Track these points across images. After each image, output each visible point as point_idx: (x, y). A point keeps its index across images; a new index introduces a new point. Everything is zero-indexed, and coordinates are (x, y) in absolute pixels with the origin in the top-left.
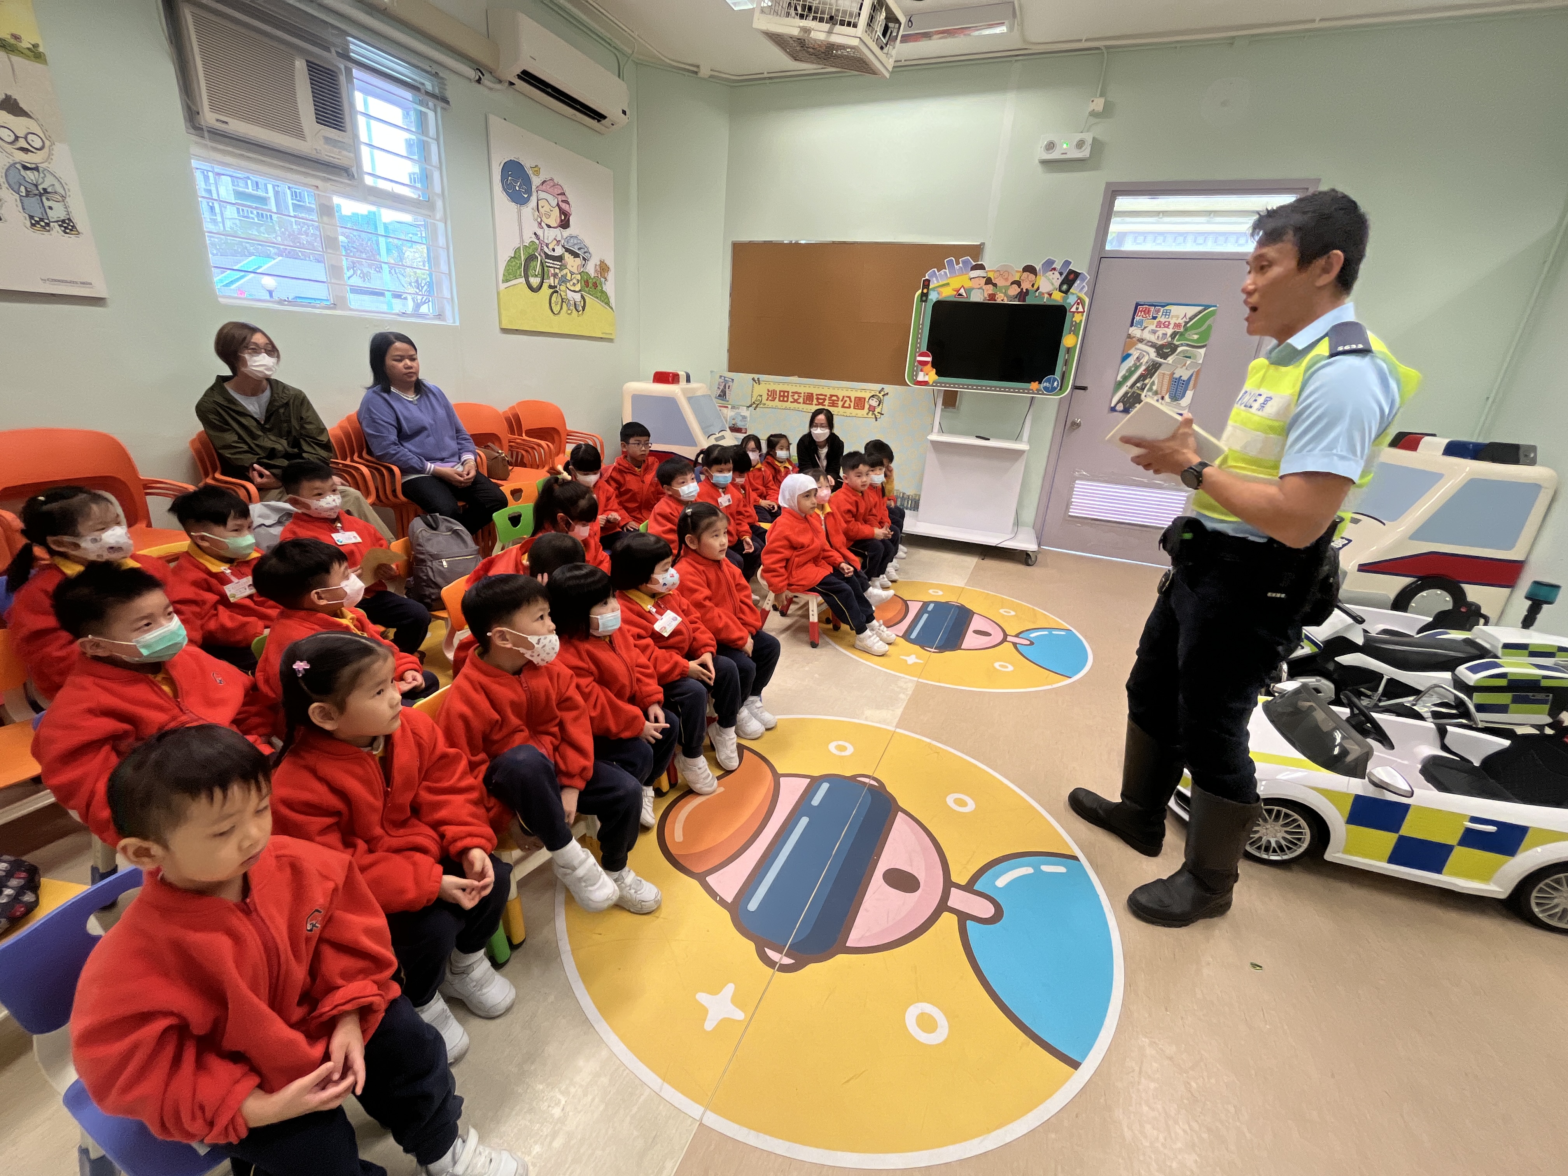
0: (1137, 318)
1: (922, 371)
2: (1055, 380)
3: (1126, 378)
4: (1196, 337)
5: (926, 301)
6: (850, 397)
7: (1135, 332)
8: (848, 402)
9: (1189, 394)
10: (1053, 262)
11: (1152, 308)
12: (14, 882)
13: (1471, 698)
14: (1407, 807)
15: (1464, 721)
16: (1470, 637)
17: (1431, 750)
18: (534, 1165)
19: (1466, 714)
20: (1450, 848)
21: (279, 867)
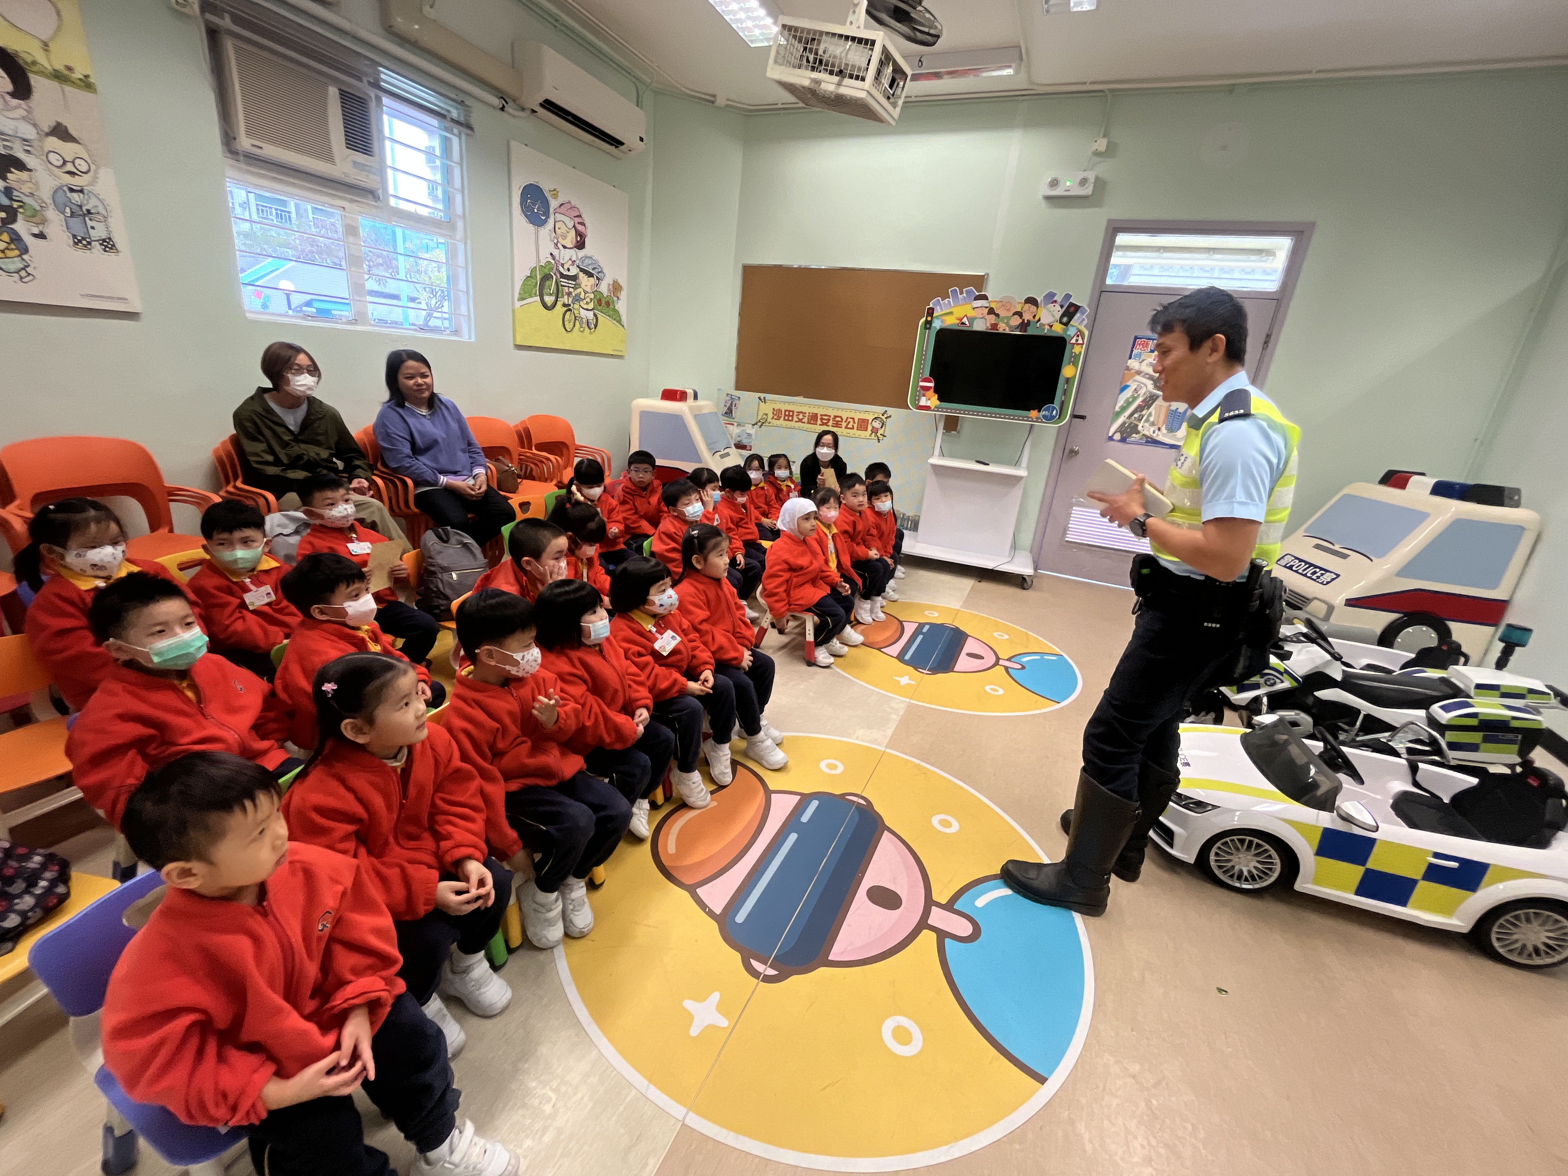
0: (1135, 352)
1: (924, 395)
2: (1054, 408)
3: (1124, 409)
5: (929, 329)
6: (853, 419)
7: (1133, 364)
8: (852, 423)
10: (1054, 295)
12: (48, 875)
13: (1443, 735)
14: (1373, 841)
15: (1437, 758)
16: (1445, 675)
17: (1403, 785)
19: (1438, 751)
20: (1414, 882)
21: (293, 873)
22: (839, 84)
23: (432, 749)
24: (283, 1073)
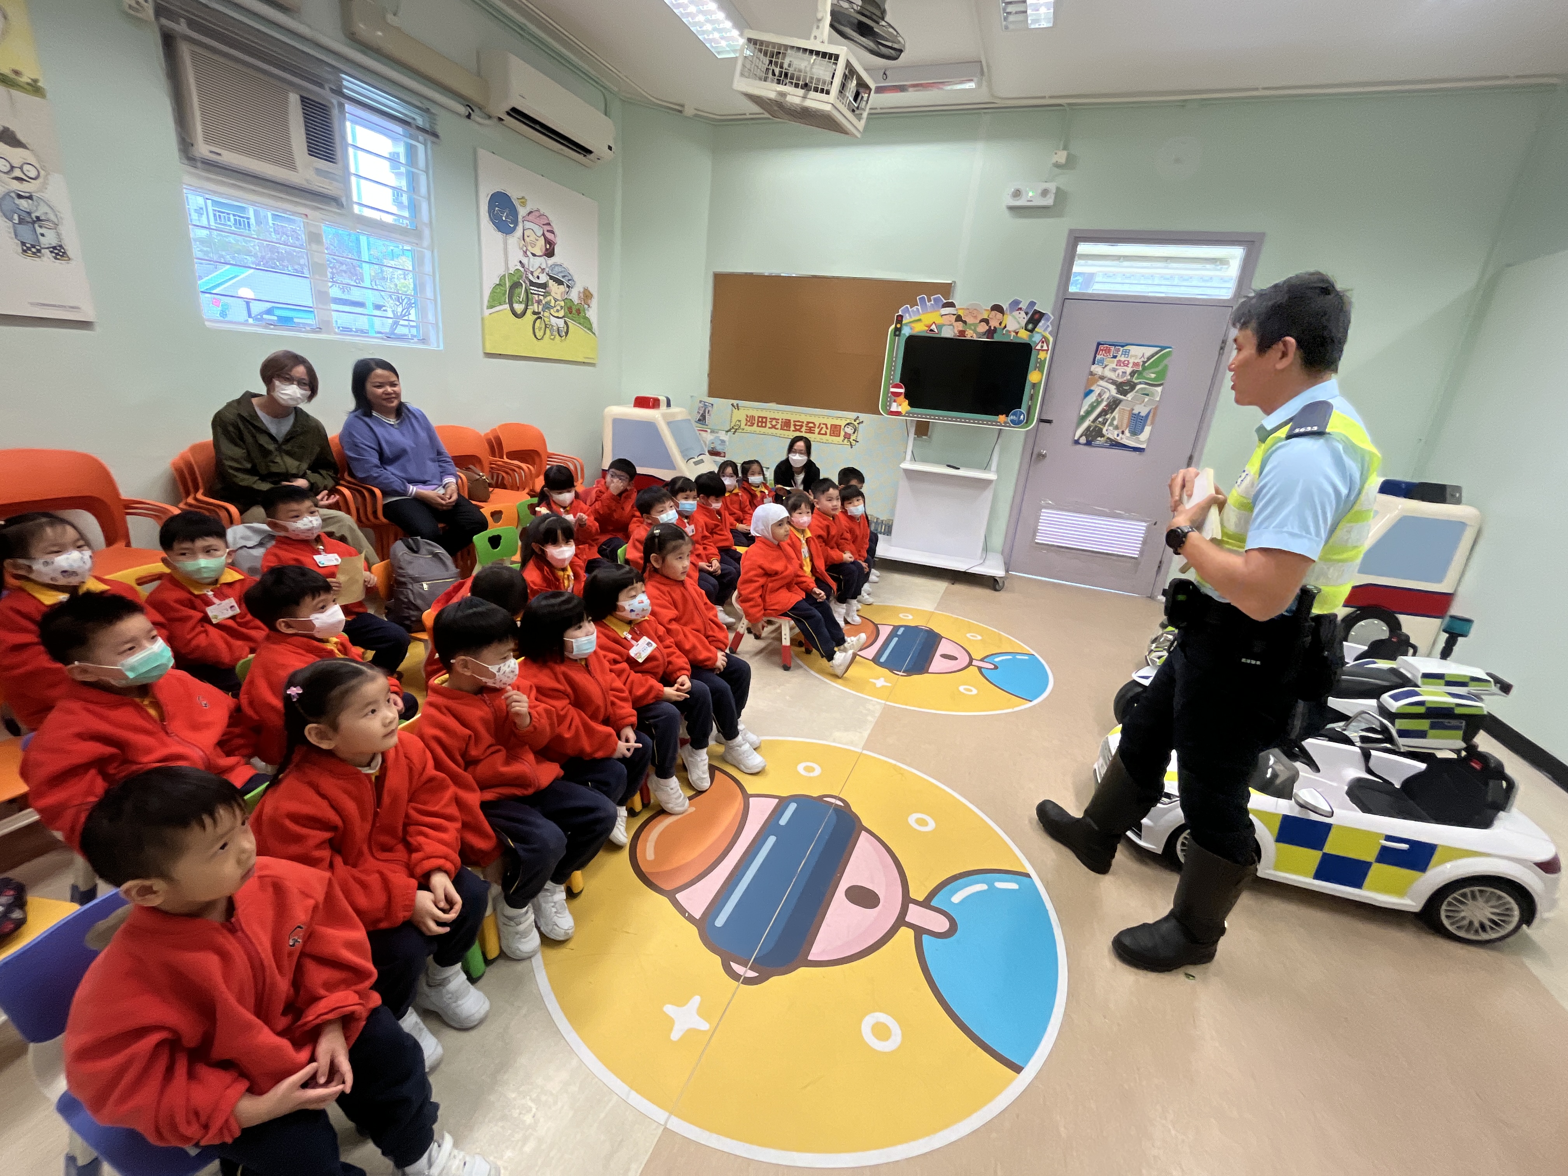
0: (1098, 357)
1: (895, 401)
2: (1021, 413)
3: (1088, 413)
4: (1153, 376)
5: (899, 335)
6: (826, 425)
7: (1097, 369)
8: (824, 429)
9: (1148, 429)
10: (1020, 302)
11: (1113, 348)
13: (1393, 724)
14: (1329, 827)
15: (1388, 746)
16: (1395, 666)
17: (1357, 772)
18: (506, 1168)
19: (1389, 739)
20: (1368, 865)
21: (262, 887)
22: (805, 97)
23: (406, 757)
24: (256, 1090)
